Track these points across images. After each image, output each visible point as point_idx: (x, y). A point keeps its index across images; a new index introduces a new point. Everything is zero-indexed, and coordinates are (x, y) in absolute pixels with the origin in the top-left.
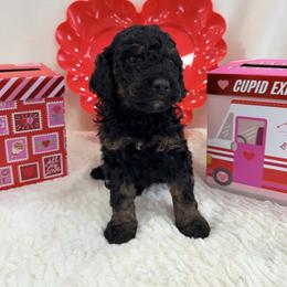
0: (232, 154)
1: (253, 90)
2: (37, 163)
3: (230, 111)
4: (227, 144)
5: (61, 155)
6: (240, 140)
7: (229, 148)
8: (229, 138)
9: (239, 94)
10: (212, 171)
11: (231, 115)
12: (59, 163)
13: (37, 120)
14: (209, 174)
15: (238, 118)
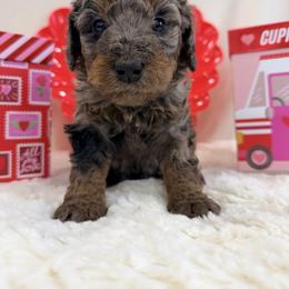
0: (268, 123)
1: (283, 39)
2: (10, 153)
3: (260, 70)
4: (260, 112)
5: (42, 145)
6: (277, 103)
7: (263, 116)
8: (262, 104)
9: (268, 47)
10: (244, 153)
11: (262, 74)
12: (39, 158)
13: (15, 90)
14: (241, 159)
15: (271, 76)
